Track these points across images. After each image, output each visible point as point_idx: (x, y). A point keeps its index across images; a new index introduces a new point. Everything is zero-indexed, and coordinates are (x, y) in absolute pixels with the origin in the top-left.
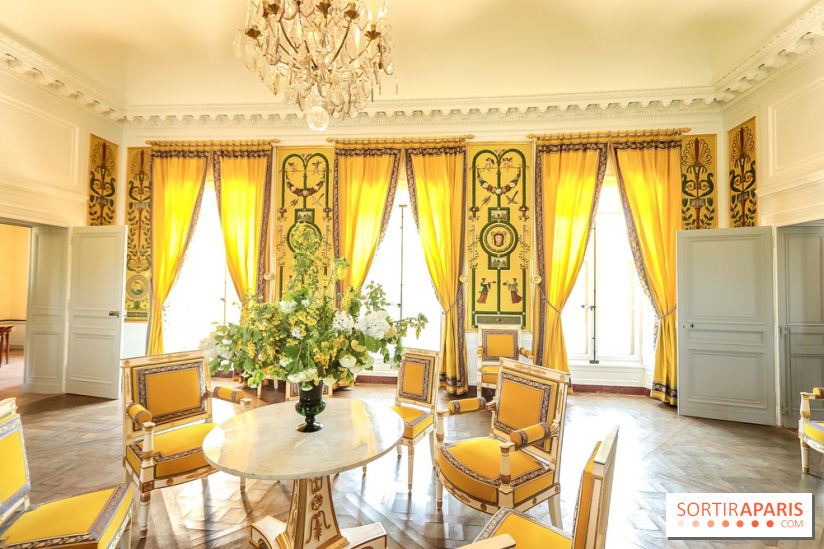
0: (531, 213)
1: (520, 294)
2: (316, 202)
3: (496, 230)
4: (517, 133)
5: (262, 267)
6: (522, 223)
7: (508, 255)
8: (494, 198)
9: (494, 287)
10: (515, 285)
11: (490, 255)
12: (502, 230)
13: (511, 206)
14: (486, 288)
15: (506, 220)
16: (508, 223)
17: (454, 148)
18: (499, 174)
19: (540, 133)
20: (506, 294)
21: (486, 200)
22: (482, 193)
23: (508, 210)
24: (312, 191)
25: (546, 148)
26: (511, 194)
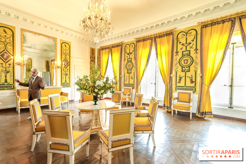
0: (199, 51)
1: (194, 80)
2: (132, 56)
3: (185, 59)
4: (194, 23)
5: (120, 74)
6: (195, 55)
7: (189, 67)
8: (184, 48)
9: (184, 78)
10: (192, 77)
11: (182, 67)
12: (187, 58)
13: (191, 50)
14: (180, 78)
15: (189, 55)
16: (190, 55)
17: (169, 34)
18: (186, 39)
19: (203, 21)
20: (188, 80)
21: (181, 49)
22: (180, 46)
23: (190, 51)
24: (131, 53)
25: (205, 26)
26: (191, 45)
